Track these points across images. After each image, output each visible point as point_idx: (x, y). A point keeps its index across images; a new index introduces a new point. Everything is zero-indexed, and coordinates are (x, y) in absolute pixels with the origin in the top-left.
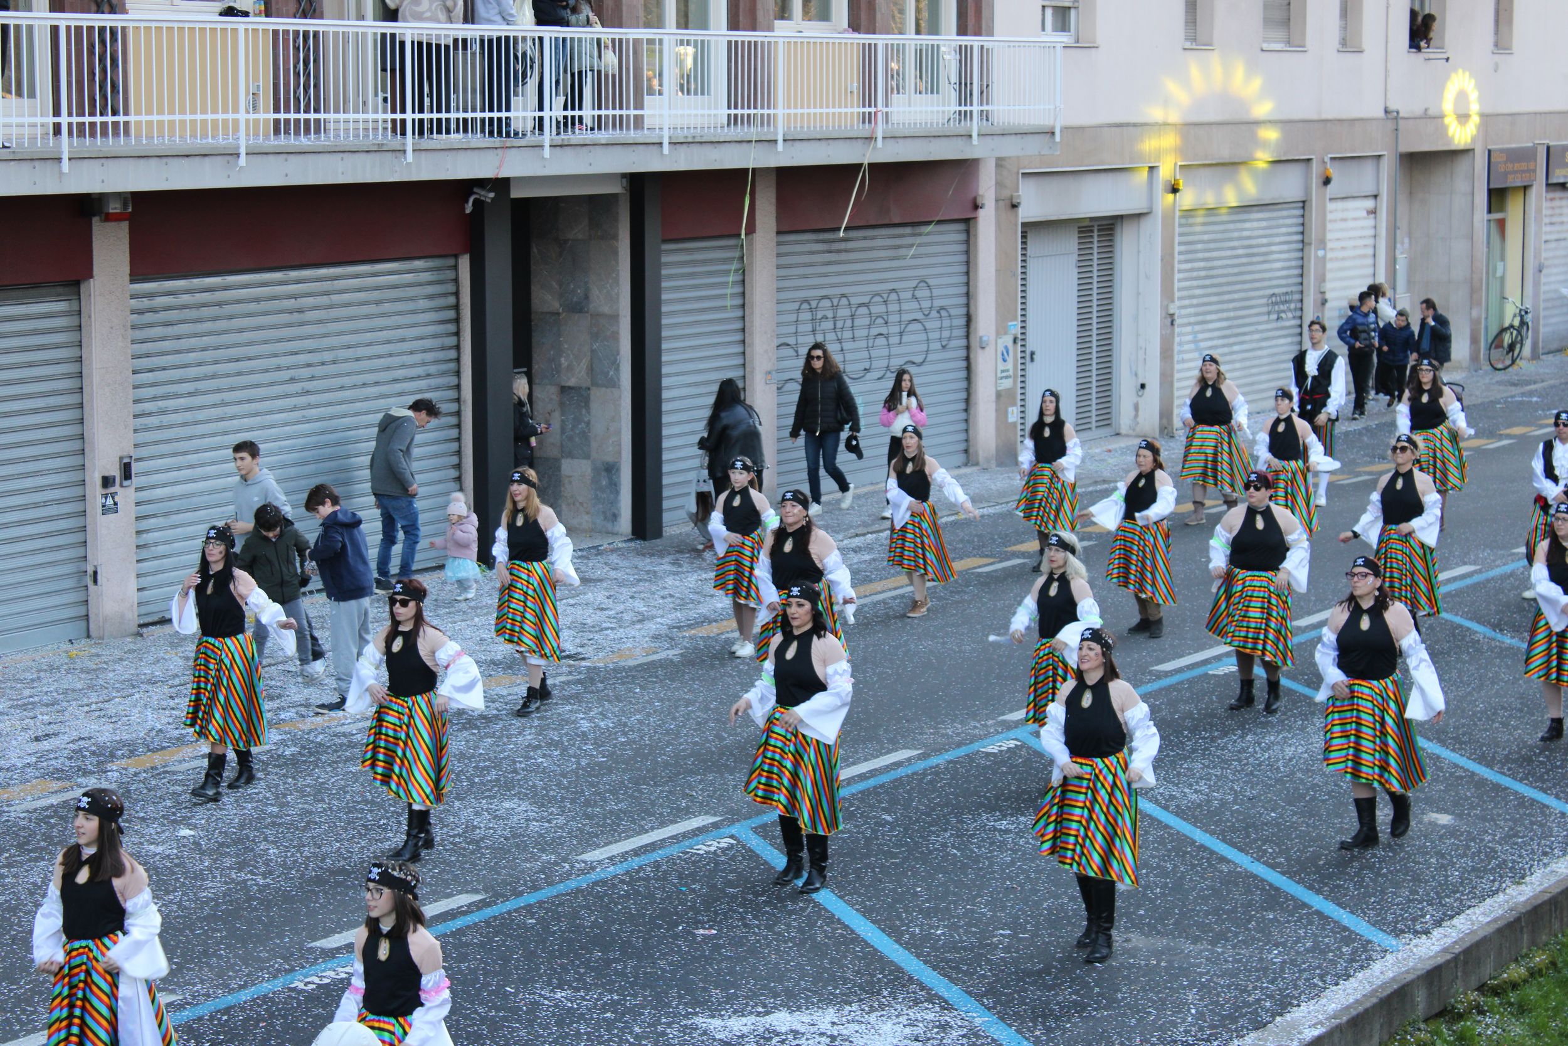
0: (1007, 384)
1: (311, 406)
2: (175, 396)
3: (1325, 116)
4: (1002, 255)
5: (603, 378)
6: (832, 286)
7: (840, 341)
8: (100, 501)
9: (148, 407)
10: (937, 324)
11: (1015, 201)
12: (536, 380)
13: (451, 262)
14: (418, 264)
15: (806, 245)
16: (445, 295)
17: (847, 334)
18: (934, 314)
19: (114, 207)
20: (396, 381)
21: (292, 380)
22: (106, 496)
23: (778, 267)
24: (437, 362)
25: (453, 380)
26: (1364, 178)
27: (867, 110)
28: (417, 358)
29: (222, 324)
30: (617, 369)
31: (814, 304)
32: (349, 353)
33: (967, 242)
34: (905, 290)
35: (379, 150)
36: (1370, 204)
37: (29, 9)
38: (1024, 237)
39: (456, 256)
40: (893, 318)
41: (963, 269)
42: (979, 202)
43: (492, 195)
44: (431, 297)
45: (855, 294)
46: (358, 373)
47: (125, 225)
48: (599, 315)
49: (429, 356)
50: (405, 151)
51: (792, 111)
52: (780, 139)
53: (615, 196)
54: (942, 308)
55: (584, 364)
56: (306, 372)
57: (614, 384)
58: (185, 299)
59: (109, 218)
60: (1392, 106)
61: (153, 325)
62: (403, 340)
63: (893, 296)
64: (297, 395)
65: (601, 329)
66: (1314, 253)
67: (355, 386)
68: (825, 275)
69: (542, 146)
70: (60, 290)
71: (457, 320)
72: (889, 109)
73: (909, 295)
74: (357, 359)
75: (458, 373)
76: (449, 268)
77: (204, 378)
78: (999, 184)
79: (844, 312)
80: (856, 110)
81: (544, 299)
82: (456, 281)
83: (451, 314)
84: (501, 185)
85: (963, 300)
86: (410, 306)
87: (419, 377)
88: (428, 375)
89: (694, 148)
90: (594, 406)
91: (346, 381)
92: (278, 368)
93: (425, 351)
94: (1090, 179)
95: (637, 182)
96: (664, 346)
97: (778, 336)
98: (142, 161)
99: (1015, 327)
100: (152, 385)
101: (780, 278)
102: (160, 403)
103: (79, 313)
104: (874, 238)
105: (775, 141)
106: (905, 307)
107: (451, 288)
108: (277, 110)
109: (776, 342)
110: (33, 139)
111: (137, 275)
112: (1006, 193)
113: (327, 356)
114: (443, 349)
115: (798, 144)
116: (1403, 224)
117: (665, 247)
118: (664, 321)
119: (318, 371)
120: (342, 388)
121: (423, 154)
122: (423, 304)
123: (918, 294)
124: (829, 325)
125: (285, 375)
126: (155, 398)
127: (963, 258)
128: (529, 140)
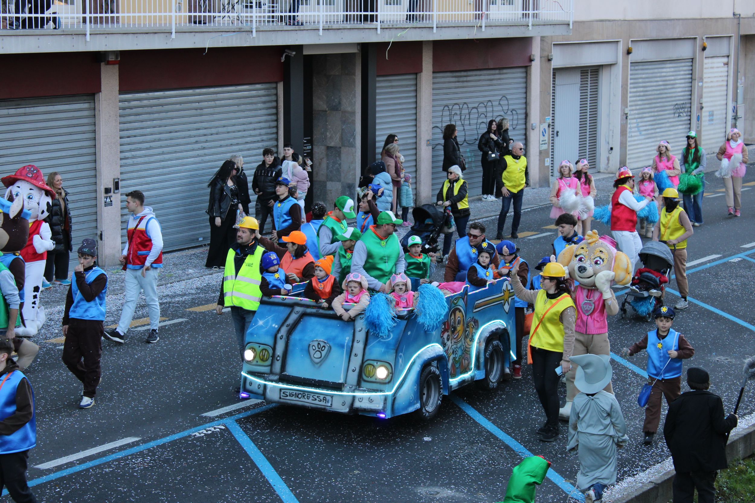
0: (545, 147)
1: (205, 155)
2: (140, 149)
3: (703, 17)
4: (543, 83)
5: (347, 143)
6: (459, 98)
7: (463, 125)
8: (103, 200)
9: (127, 154)
10: (511, 118)
11: (550, 58)
12: (315, 143)
13: (274, 85)
14: (258, 86)
15: (447, 78)
16: (271, 101)
17: (467, 122)
18: (509, 112)
19: (112, 58)
20: (247, 143)
21: (197, 142)
22: (106, 198)
23: (433, 89)
24: (267, 134)
25: (275, 143)
26: (723, 47)
27: (477, 12)
28: (257, 132)
29: (163, 115)
30: (354, 138)
31: (450, 107)
32: (225, 129)
33: (526, 77)
34: (495, 101)
35: (240, 31)
36: (725, 60)
38: (554, 75)
39: (276, 83)
40: (489, 115)
41: (524, 90)
42: (532, 58)
43: (294, 53)
44: (264, 103)
45: (471, 103)
46: (228, 139)
47: (117, 67)
48: (345, 112)
49: (263, 131)
50: (252, 32)
51: (441, 13)
52: (435, 26)
53: (354, 54)
54: (513, 110)
55: (338, 136)
56: (203, 138)
57: (353, 145)
58: (145, 102)
59: (109, 63)
60: (737, 12)
61: (130, 115)
62: (251, 123)
63: (490, 104)
64: (199, 149)
65: (347, 119)
66: (697, 84)
67: (227, 146)
68: (456, 93)
69: (318, 30)
70: (85, 98)
71: (277, 114)
72: (488, 12)
73: (497, 103)
74: (228, 132)
75: (277, 140)
76: (273, 88)
77: (154, 141)
78: (542, 50)
79: (465, 111)
80: (472, 13)
81: (319, 104)
82: (276, 95)
83: (274, 111)
84: (299, 48)
85: (524, 106)
86: (254, 107)
87: (258, 141)
88: (263, 141)
89: (393, 31)
90: (343, 156)
91: (222, 143)
92: (190, 137)
93: (261, 129)
94: (587, 47)
95: (365, 47)
96: (377, 127)
97: (433, 123)
98: (125, 35)
99: (549, 120)
100: (129, 144)
101: (434, 94)
102: (133, 153)
103: (94, 109)
104: (480, 75)
105: (433, 28)
106: (495, 109)
107: (274, 98)
108: (190, 11)
109: (432, 126)
110: (73, 25)
111: (122, 90)
112: (546, 54)
113: (214, 131)
114: (270, 127)
115: (443, 29)
116: (741, 70)
117: (378, 79)
118: (377, 115)
119: (209, 138)
120: (221, 146)
121: (261, 33)
122: (260, 106)
123: (502, 103)
124: (458, 117)
125: (193, 140)
126: (131, 150)
127: (524, 85)
128: (312, 26)
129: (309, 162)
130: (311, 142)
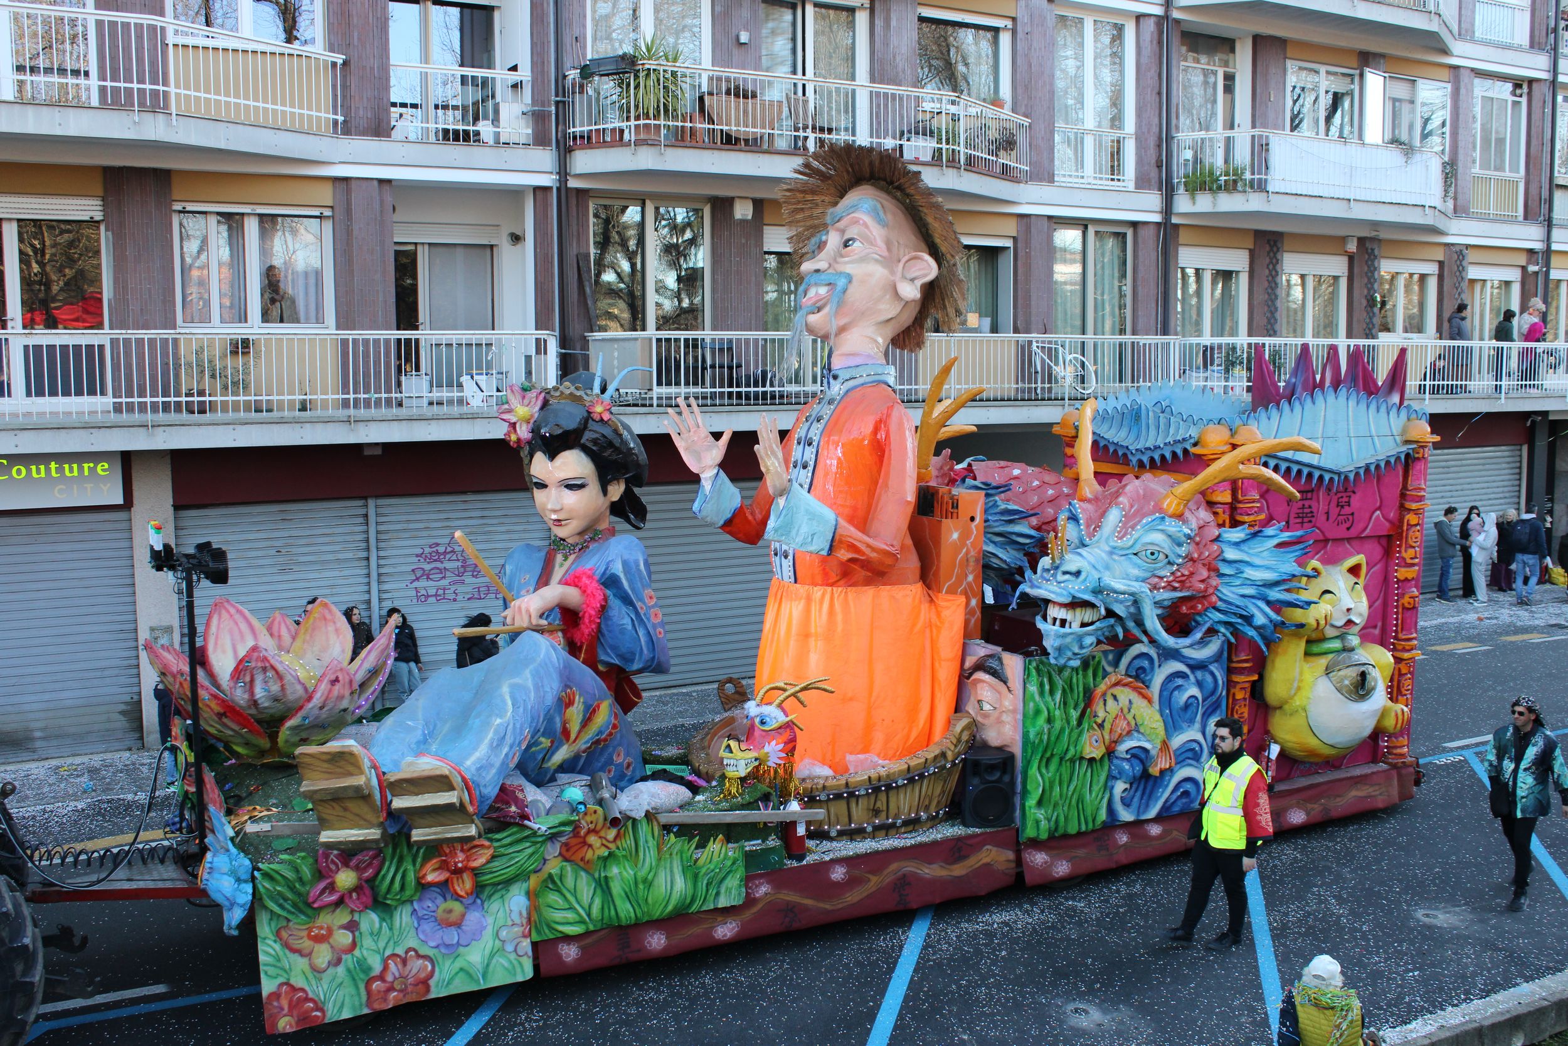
13: (1519, 447)
14: (1503, 448)
16: (1515, 462)
25: (1516, 500)
35: (1489, 398)
37: (1337, 337)
39: (1521, 445)
43: (1540, 418)
44: (1508, 463)
49: (1506, 489)
62: (1496, 482)
71: (1520, 474)
75: (1519, 497)
82: (1520, 456)
83: (1517, 471)
84: (1545, 414)
86: (1500, 466)
91: (1466, 498)
107: (1518, 459)
113: (1459, 487)
119: (1455, 494)
122: (1504, 466)
128: (1560, 393)
129: (1549, 519)
130: (1551, 500)
